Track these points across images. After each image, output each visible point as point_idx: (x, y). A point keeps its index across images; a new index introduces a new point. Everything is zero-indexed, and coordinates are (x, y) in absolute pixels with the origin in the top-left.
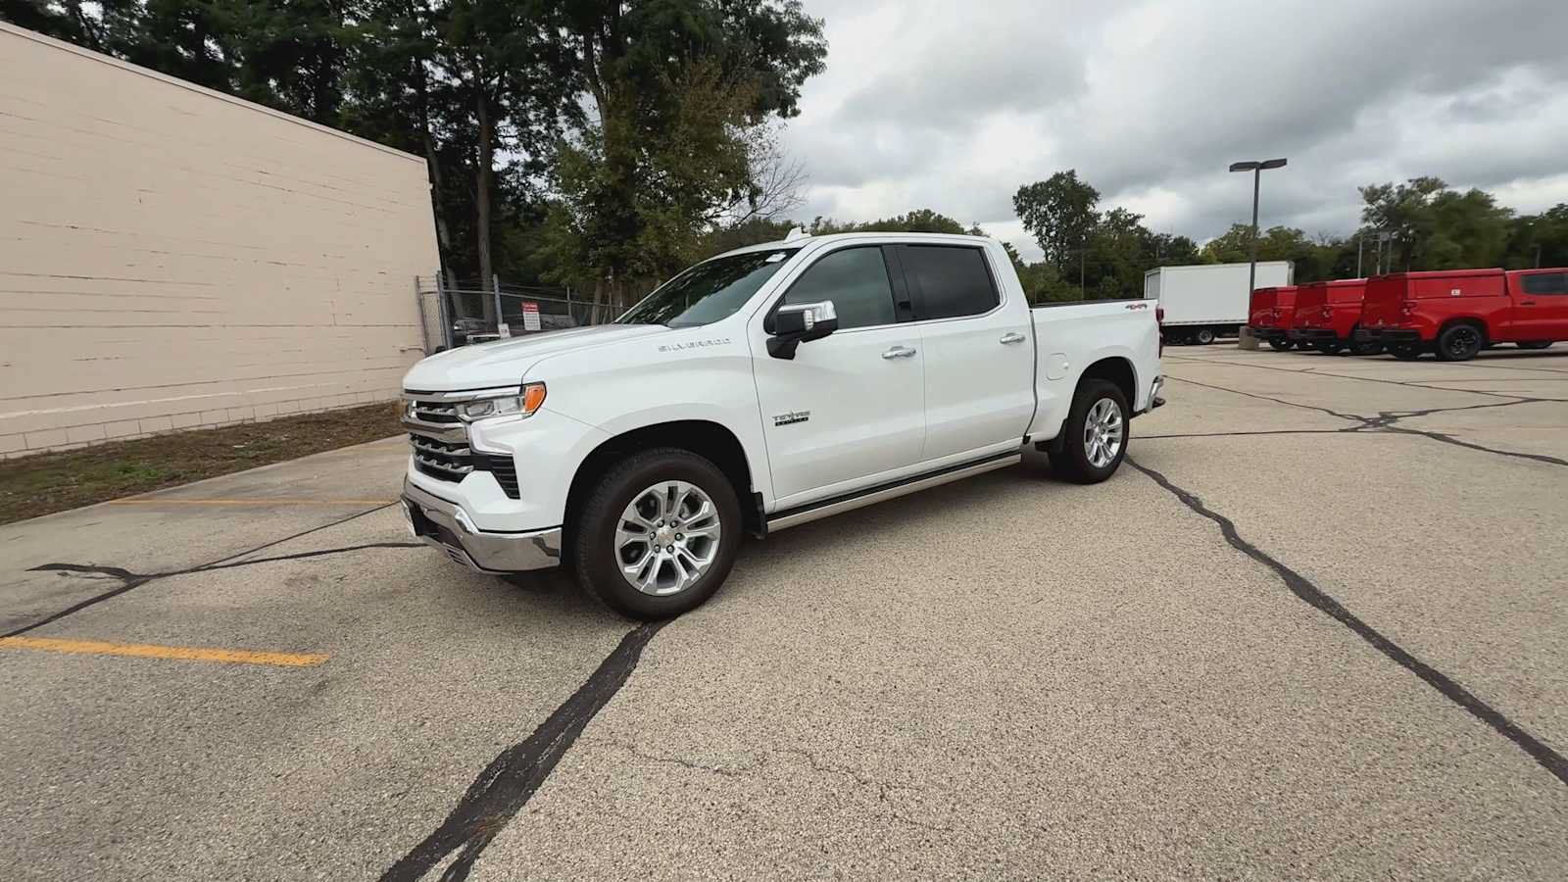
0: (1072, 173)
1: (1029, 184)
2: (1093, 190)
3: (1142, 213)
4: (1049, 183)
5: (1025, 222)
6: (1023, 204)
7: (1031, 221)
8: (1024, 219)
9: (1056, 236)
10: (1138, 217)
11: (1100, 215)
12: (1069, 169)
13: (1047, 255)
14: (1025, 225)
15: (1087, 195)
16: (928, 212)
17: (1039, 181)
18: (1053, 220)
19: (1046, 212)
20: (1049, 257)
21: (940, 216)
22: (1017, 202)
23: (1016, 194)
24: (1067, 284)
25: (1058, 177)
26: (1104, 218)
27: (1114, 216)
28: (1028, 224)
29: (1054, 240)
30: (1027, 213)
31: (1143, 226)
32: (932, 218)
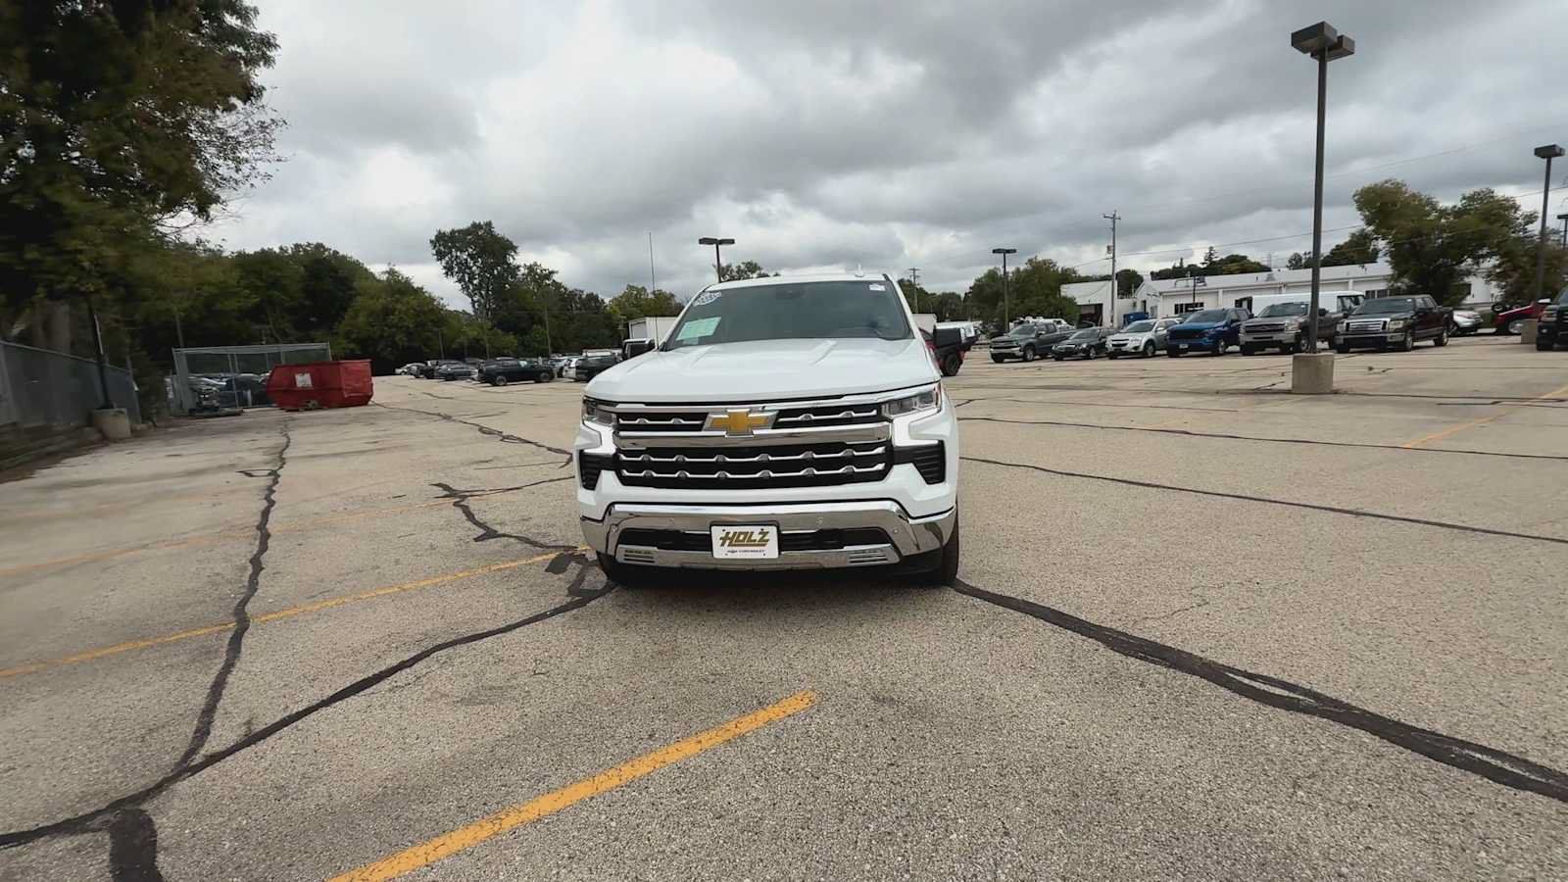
0: (489, 224)
1: (447, 230)
2: (511, 243)
3: (555, 269)
4: (466, 232)
5: (445, 267)
6: (442, 248)
7: (453, 268)
8: (444, 264)
9: (480, 283)
10: (552, 273)
11: (519, 267)
12: (487, 220)
13: (473, 302)
14: (444, 271)
15: (506, 247)
16: (320, 246)
17: (457, 228)
18: (474, 268)
19: (466, 260)
20: (476, 304)
21: (336, 252)
22: (435, 246)
23: (433, 238)
24: (499, 331)
25: (476, 226)
26: (523, 270)
27: (531, 269)
28: (449, 271)
29: (478, 288)
30: (447, 259)
31: (559, 281)
32: (327, 253)
